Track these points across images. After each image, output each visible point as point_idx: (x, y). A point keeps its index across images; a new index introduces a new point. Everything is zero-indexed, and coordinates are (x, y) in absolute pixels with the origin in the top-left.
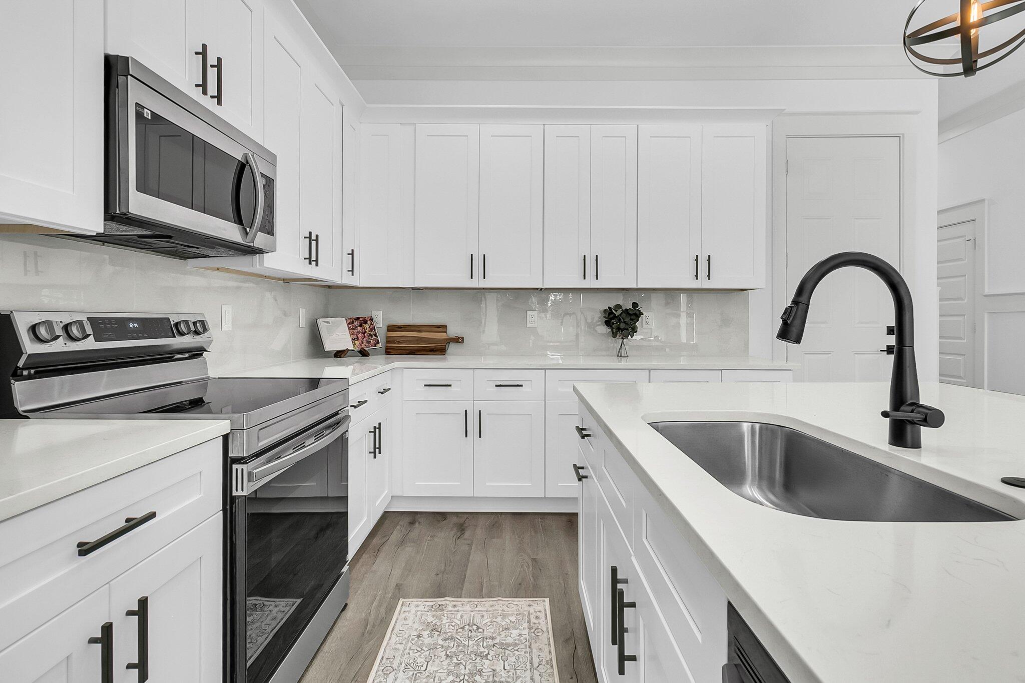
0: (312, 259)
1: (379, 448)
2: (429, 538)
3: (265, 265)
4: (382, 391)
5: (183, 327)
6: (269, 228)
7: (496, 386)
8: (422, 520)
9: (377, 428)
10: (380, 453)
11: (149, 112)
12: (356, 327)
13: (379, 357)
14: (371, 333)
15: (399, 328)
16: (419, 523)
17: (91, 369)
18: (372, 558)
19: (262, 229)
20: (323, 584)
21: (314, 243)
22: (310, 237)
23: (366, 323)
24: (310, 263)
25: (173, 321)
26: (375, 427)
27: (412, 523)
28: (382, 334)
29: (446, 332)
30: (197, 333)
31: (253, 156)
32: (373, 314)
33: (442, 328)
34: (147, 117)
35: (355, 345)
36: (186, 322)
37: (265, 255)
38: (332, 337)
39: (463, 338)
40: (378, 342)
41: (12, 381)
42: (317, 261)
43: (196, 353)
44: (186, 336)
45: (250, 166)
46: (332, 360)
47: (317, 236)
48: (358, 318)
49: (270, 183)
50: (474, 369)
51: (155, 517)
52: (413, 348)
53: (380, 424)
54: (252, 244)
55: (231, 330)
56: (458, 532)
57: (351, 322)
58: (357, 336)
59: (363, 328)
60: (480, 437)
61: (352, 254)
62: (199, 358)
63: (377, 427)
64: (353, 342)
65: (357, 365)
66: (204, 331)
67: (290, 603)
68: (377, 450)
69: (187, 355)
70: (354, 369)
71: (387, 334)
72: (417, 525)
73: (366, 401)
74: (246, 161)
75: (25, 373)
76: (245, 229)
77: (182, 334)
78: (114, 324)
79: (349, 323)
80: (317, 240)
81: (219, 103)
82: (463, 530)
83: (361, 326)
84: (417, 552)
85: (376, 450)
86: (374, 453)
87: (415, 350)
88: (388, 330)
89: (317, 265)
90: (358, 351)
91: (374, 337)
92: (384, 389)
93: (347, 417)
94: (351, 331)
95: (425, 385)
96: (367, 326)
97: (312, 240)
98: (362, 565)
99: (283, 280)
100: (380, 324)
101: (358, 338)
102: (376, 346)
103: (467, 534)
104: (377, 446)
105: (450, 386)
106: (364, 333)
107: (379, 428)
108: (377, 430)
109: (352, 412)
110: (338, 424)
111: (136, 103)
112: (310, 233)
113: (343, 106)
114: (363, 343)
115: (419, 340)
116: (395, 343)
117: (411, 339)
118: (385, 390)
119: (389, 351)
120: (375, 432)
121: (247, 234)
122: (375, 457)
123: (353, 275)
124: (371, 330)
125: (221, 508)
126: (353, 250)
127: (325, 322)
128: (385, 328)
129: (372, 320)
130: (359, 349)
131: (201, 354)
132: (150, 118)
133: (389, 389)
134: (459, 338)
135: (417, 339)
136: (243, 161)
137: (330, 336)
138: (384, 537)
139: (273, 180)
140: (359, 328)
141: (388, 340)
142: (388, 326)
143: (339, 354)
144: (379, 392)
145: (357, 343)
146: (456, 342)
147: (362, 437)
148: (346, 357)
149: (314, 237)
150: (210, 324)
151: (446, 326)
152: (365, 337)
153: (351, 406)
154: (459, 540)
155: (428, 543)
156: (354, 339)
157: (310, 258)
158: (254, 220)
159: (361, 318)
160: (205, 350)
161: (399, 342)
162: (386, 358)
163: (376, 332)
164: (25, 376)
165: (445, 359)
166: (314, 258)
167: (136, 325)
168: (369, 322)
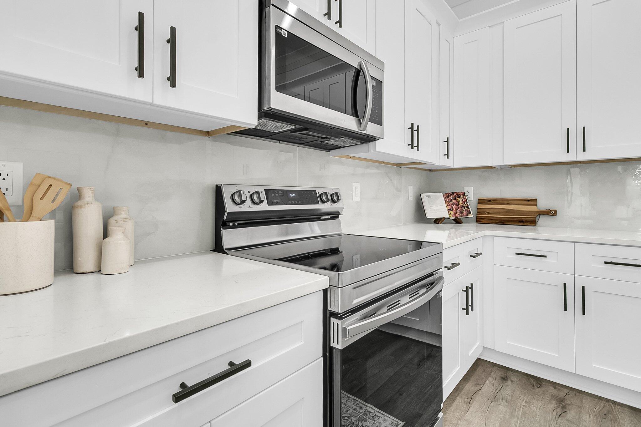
0: (414, 145)
1: (472, 306)
2: (524, 403)
3: (377, 150)
4: (474, 255)
5: (324, 197)
6: (378, 119)
7: (606, 263)
8: (514, 378)
9: (470, 288)
10: (472, 310)
11: (286, 32)
12: (452, 200)
13: (470, 224)
14: (464, 205)
15: (489, 201)
16: (512, 381)
17: (268, 223)
18: (465, 404)
19: (372, 120)
20: (422, 415)
21: (415, 133)
22: (412, 128)
23: (459, 197)
24: (412, 148)
25: (318, 193)
26: (467, 287)
27: (504, 379)
28: (473, 206)
29: (536, 205)
30: (334, 201)
31: (366, 64)
32: (465, 189)
33: (533, 201)
34: (284, 36)
35: (450, 214)
36: (326, 193)
37: (377, 141)
38: (432, 207)
39: (556, 211)
40: (470, 213)
41: (222, 229)
42: (418, 146)
43: (334, 216)
44: (326, 203)
45: (363, 71)
46: (433, 225)
47: (418, 127)
48: (453, 193)
49: (379, 85)
50: (574, 242)
51: (251, 366)
52: (503, 219)
53: (472, 285)
54: (364, 132)
55: (359, 200)
56: (558, 407)
57: (447, 196)
58: (452, 207)
59: (457, 201)
60: (584, 313)
61: (447, 141)
62: (336, 219)
63: (470, 286)
64: (448, 212)
65: (452, 230)
66: (338, 201)
67: (395, 422)
68: (470, 307)
69: (329, 217)
70: (450, 234)
71: (477, 207)
72: (509, 382)
73: (459, 264)
74: (360, 68)
75: (231, 224)
76: (360, 120)
77: (323, 202)
78: (280, 194)
79: (446, 197)
80: (418, 130)
81: (341, 26)
82: (564, 407)
83: (455, 199)
84: (512, 415)
85: (468, 308)
86: (467, 310)
87: (504, 220)
88: (479, 203)
89: (418, 150)
90: (453, 219)
91: (466, 208)
92: (475, 254)
93: (441, 278)
94: (447, 203)
95: (517, 254)
96: (460, 199)
97: (414, 130)
98: (457, 409)
99: (396, 165)
100: (472, 196)
101: (452, 209)
102: (468, 216)
103: (571, 414)
104: (470, 304)
105: (545, 257)
106: (458, 205)
107: (472, 288)
108: (470, 290)
109: (445, 273)
110: (432, 284)
111: (276, 25)
112: (412, 124)
113: (439, 25)
114: (457, 213)
115: (508, 212)
116: (485, 214)
117: (500, 211)
118: (477, 255)
119: (479, 220)
120: (467, 291)
121: (361, 124)
122: (468, 314)
123: (448, 158)
124: (464, 203)
125: (322, 355)
126: (448, 138)
127: (427, 196)
128: (476, 202)
129: (464, 194)
130: (454, 218)
131: (338, 217)
132: (286, 37)
133: (481, 254)
134: (551, 211)
135: (505, 211)
136: (358, 68)
137: (430, 206)
138: (477, 385)
139: (382, 82)
140: (454, 201)
141: (479, 211)
142: (478, 200)
143: (438, 221)
144: (471, 256)
145: (452, 212)
146: (548, 215)
147: (456, 294)
148: (443, 224)
149: (415, 128)
150: (342, 196)
151: (537, 200)
152: (458, 208)
153: (446, 267)
154: (560, 418)
155: (523, 408)
156: (450, 210)
157: (412, 144)
158: (366, 112)
159: (456, 193)
160: (340, 214)
161: (488, 213)
162: (477, 226)
163: (467, 204)
164: (231, 226)
165: (535, 230)
166: (415, 144)
167: (294, 195)
168: (462, 196)
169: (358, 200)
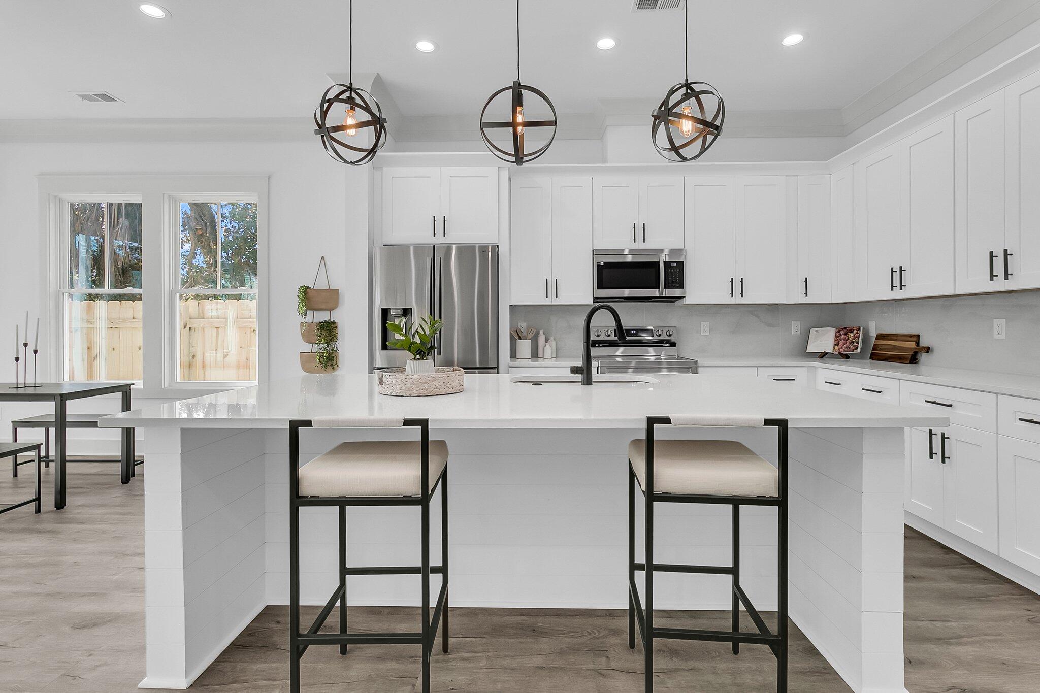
6: (679, 286)
11: (603, 263)
12: (841, 335)
13: (861, 361)
14: (854, 340)
15: (884, 337)
22: (732, 281)
23: (852, 332)
24: (732, 296)
25: (654, 330)
29: (919, 341)
30: (668, 335)
33: (916, 338)
35: (835, 349)
39: (933, 348)
40: (857, 348)
42: (742, 294)
47: (742, 279)
48: (845, 328)
52: (888, 355)
57: (838, 331)
58: (839, 342)
59: (847, 336)
61: (806, 281)
64: (834, 347)
71: (874, 342)
77: (658, 336)
79: (836, 332)
80: (742, 281)
81: (644, 242)
83: (846, 334)
87: (889, 357)
88: (877, 339)
89: (742, 296)
90: (838, 354)
91: (855, 344)
94: (835, 338)
96: (852, 335)
100: (873, 333)
101: (839, 344)
102: (854, 352)
106: (847, 340)
114: (842, 348)
115: (894, 348)
116: (879, 350)
117: (889, 347)
119: (874, 357)
123: (806, 296)
124: (855, 338)
126: (807, 278)
127: (816, 331)
129: (859, 329)
134: (929, 348)
135: (892, 347)
137: (816, 341)
140: (843, 336)
141: (876, 347)
142: (878, 335)
143: (823, 356)
145: (837, 347)
146: (925, 352)
151: (920, 336)
152: (846, 343)
156: (835, 344)
158: (661, 285)
159: (849, 327)
162: (871, 363)
163: (860, 340)
167: (634, 332)
168: (855, 331)
169: (708, 333)
